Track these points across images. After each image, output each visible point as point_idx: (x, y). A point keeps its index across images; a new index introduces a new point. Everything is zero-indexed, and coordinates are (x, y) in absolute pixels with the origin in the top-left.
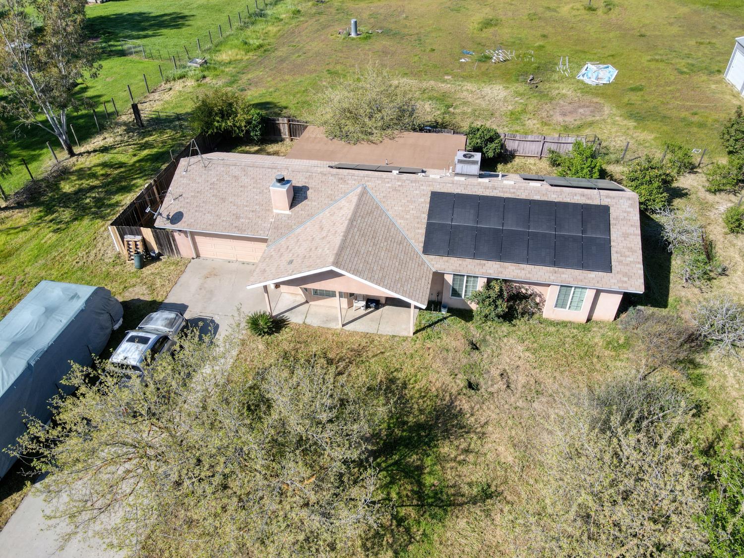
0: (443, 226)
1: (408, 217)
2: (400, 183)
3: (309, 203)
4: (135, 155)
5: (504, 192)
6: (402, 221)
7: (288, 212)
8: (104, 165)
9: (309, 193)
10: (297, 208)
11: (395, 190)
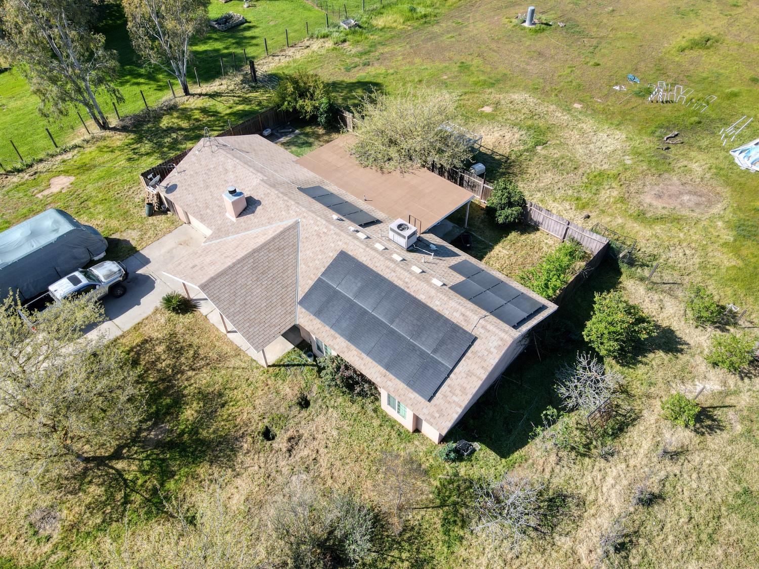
0: (329, 287)
1: (311, 265)
2: (325, 230)
3: (253, 218)
4: (230, 108)
5: (400, 279)
6: (304, 266)
7: (234, 219)
8: (204, 111)
9: (259, 208)
10: (242, 219)
11: (318, 235)
